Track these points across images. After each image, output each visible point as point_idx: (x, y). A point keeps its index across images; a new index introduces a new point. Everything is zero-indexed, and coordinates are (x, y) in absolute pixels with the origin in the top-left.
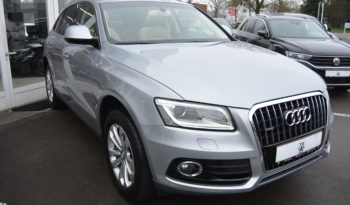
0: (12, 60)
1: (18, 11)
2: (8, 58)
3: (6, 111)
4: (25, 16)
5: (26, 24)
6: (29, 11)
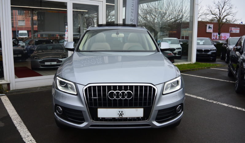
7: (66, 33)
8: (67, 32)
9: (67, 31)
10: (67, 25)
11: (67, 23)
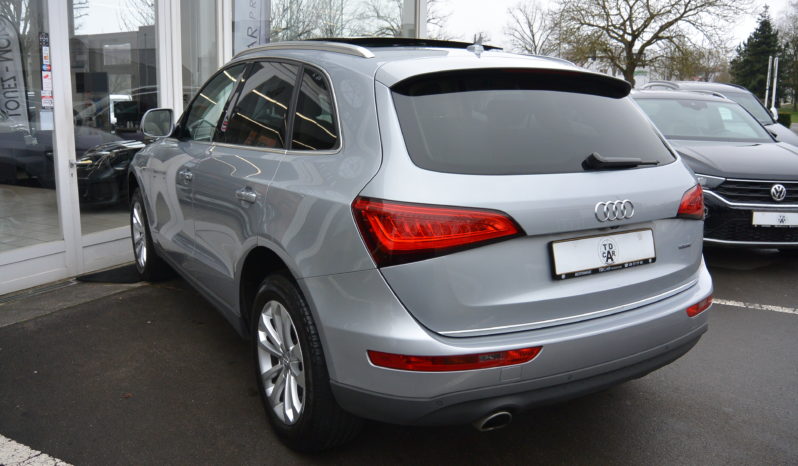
0: (80, 173)
1: (99, 70)
2: (74, 171)
3: (65, 282)
4: (112, 79)
5: (114, 97)
6: (122, 69)
7: (47, 76)
8: (49, 73)
9: (50, 70)
10: (47, 44)
11: (47, 35)
